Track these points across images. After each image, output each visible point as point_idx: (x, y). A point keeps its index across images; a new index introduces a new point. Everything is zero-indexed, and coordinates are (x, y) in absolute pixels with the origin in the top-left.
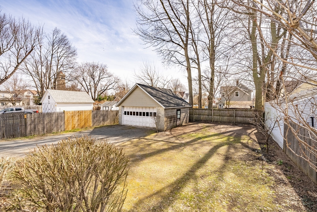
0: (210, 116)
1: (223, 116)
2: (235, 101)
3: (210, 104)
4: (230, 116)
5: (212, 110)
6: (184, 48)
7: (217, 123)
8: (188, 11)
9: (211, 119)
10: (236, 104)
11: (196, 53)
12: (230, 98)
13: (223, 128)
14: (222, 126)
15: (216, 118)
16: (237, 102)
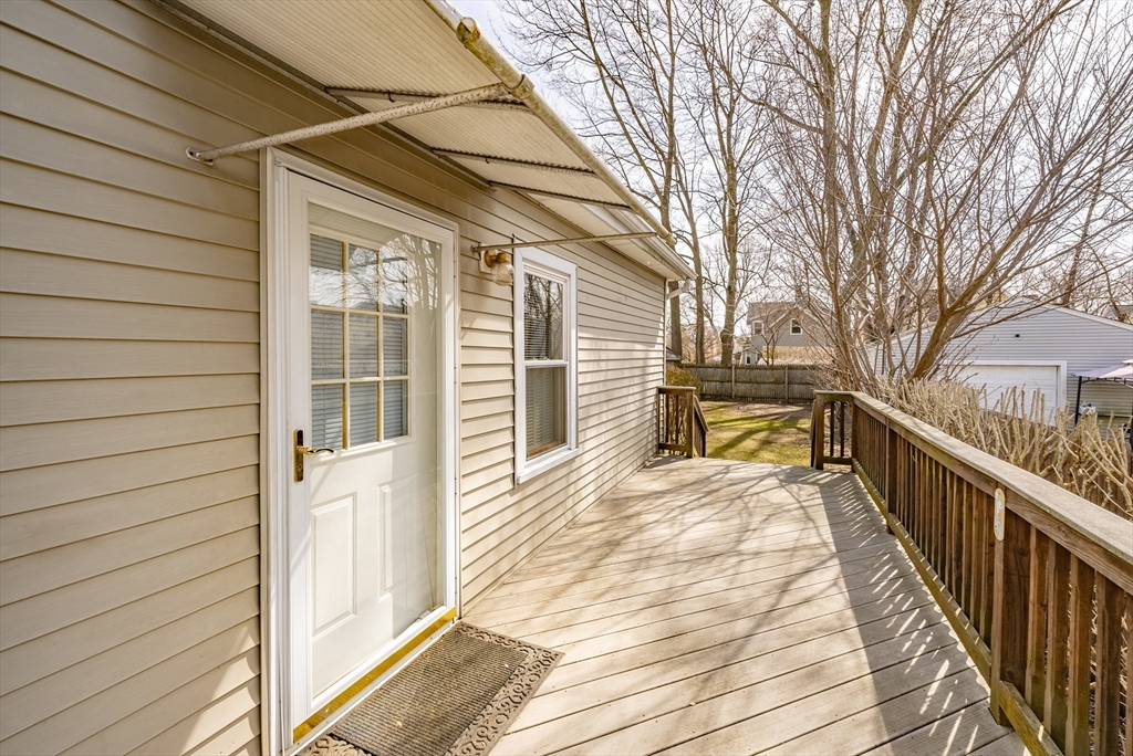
0: (727, 385)
1: (758, 383)
2: (791, 345)
3: (727, 352)
4: (777, 382)
5: (731, 368)
6: (660, 208)
7: (743, 399)
8: (671, 115)
9: (729, 391)
10: (791, 355)
11: (690, 218)
12: (775, 337)
13: (758, 409)
14: (757, 406)
15: (742, 388)
16: (794, 349)
